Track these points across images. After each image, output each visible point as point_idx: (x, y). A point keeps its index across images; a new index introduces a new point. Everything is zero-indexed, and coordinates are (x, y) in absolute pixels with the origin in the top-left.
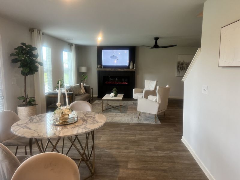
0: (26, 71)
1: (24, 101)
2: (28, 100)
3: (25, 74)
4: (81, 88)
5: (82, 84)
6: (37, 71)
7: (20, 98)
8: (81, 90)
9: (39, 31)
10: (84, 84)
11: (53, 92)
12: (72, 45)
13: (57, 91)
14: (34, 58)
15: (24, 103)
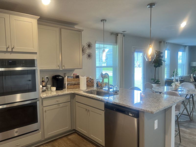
0: (157, 65)
1: (154, 81)
2: (156, 81)
3: (156, 67)
4: (191, 78)
5: (192, 75)
6: (162, 65)
7: (152, 79)
8: (191, 79)
9: (164, 42)
10: (193, 75)
11: (170, 78)
12: (186, 47)
13: (172, 78)
14: (161, 58)
15: (154, 82)
